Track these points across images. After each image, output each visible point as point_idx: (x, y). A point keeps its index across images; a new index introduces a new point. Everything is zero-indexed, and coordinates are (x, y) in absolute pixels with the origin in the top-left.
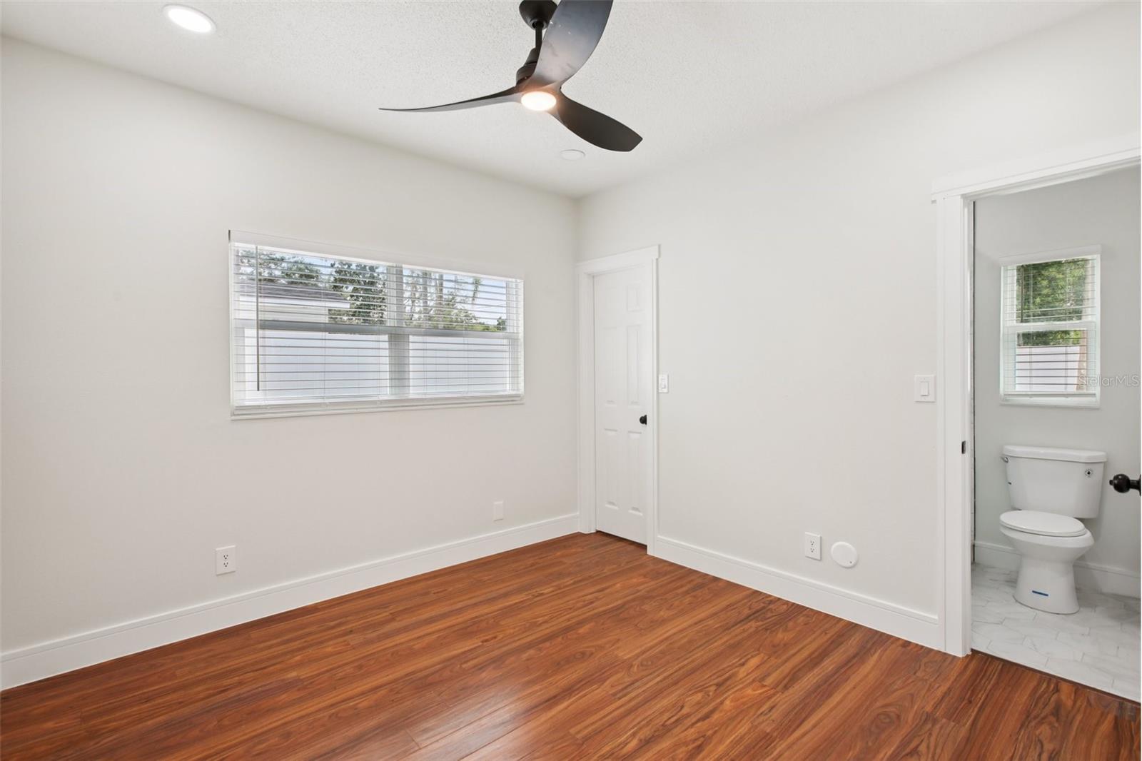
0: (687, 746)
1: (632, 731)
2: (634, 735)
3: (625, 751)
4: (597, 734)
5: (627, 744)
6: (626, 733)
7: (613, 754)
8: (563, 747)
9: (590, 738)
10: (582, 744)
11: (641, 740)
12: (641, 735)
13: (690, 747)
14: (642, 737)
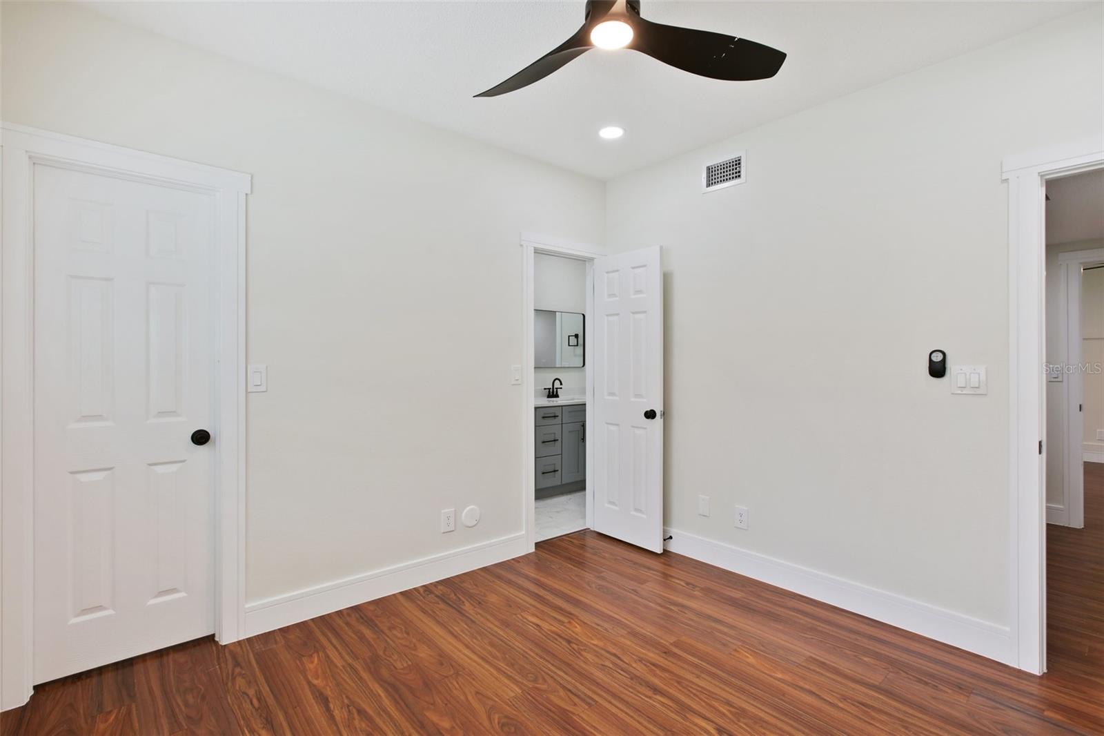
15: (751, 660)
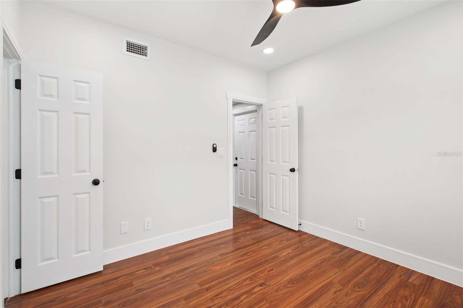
0: (221, 296)
1: (242, 303)
2: (241, 302)
3: (246, 296)
4: (257, 303)
5: (245, 298)
6: (245, 303)
7: (251, 294)
8: (271, 298)
9: (260, 301)
10: (263, 299)
11: (239, 299)
12: (238, 301)
13: (220, 296)
14: (238, 300)
15: (218, 268)
